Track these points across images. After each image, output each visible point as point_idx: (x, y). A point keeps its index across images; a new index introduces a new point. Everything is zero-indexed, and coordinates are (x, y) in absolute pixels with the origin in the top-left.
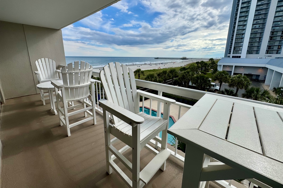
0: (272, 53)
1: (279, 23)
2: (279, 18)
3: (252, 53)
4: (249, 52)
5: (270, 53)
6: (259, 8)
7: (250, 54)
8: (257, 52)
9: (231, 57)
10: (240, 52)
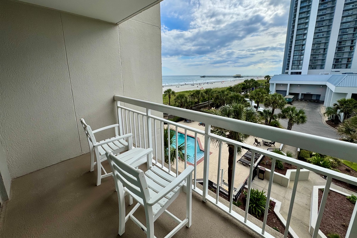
0: (341, 68)
1: (348, 30)
2: (347, 24)
3: (315, 68)
4: (312, 66)
5: (338, 68)
6: (322, 13)
7: (313, 69)
8: (322, 67)
9: (290, 73)
10: (300, 67)
